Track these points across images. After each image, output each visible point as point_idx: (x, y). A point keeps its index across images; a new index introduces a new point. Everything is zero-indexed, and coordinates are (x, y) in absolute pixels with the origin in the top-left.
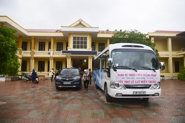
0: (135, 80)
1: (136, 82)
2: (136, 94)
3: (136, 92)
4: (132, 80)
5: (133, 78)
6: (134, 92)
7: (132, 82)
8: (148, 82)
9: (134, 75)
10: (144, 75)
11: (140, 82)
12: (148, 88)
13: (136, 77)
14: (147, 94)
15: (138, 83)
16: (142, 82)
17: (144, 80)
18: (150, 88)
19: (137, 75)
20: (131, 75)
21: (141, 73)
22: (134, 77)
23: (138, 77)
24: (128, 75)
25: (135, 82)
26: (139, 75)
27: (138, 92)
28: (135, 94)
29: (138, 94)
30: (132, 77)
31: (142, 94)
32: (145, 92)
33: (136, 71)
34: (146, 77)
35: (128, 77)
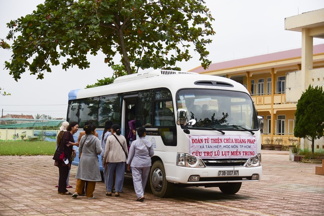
0: (221, 151)
1: (224, 153)
2: (223, 176)
3: (224, 172)
4: (216, 150)
5: (217, 147)
6: (220, 171)
7: (216, 153)
8: (242, 154)
9: (220, 141)
10: (236, 140)
11: (230, 154)
12: (242, 164)
13: (223, 144)
14: (240, 175)
15: (227, 156)
16: (232, 153)
17: (235, 150)
18: (245, 165)
19: (225, 141)
20: (215, 141)
21: (231, 138)
22: (220, 144)
23: (226, 144)
24: (210, 141)
25: (221, 154)
26: (228, 140)
27: (226, 172)
28: (221, 176)
29: (226, 175)
30: (217, 144)
31: (233, 175)
32: (238, 171)
33: (224, 133)
34: (238, 145)
35: (210, 144)
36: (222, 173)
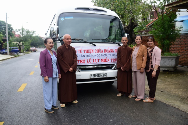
0: (92, 59)
1: (95, 61)
2: (94, 78)
3: (95, 75)
4: (88, 58)
5: (89, 56)
6: (90, 75)
7: (88, 61)
8: (110, 60)
9: (91, 51)
10: (105, 51)
11: (100, 61)
12: (111, 68)
13: (94, 54)
14: (108, 76)
15: (98, 62)
16: (102, 60)
17: (104, 58)
18: (113, 68)
19: (96, 51)
20: (87, 51)
21: (101, 49)
22: (91, 54)
23: (97, 54)
24: (83, 52)
25: (92, 61)
26: (98, 51)
27: (96, 75)
28: (92, 78)
29: (97, 77)
30: (89, 54)
31: (102, 77)
32: (106, 74)
33: (95, 45)
34: (108, 54)
35: (83, 54)
36: (92, 76)
